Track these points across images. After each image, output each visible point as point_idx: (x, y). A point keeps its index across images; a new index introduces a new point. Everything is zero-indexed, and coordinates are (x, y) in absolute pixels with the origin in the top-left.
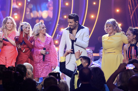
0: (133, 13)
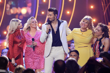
0: (106, 9)
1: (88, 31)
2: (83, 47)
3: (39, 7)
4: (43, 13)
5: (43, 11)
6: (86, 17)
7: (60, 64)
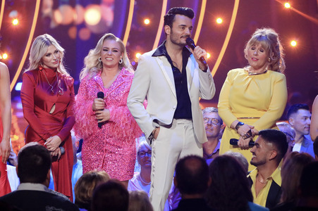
1: (268, 72)
2: (251, 118)
3: (135, 6)
4: (147, 22)
5: (148, 16)
6: (258, 33)
7: (193, 167)
